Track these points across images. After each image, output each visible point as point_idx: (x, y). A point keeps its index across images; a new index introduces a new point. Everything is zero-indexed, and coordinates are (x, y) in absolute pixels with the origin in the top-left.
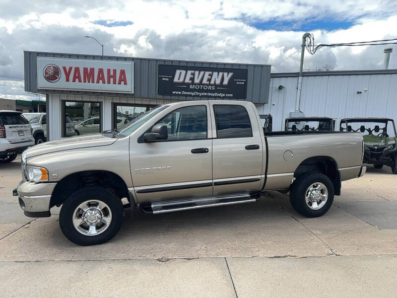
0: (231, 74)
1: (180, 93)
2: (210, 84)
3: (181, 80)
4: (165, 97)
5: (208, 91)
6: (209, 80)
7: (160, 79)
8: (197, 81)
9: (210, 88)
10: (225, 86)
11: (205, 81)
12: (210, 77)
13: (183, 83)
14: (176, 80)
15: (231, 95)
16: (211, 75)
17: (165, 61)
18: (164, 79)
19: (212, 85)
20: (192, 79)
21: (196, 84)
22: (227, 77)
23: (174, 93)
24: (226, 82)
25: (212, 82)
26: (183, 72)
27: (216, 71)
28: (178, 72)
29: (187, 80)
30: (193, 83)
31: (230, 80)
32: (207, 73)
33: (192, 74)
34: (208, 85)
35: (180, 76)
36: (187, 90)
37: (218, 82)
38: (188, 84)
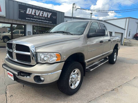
0: (51, 14)
1: (29, 19)
2: (43, 17)
3: (30, 13)
4: (22, 20)
5: (42, 19)
6: (42, 15)
7: (20, 11)
8: (37, 14)
9: (43, 18)
10: (48, 18)
11: (41, 15)
12: (42, 13)
13: (31, 15)
14: (27, 12)
15: (51, 22)
16: (43, 13)
17: (22, 3)
18: (21, 11)
19: (44, 17)
20: (35, 13)
21: (37, 16)
22: (50, 15)
23: (27, 18)
24: (49, 17)
25: (44, 16)
26: (31, 10)
27: (45, 11)
28: (28, 9)
29: (33, 14)
30: (35, 15)
31: (51, 16)
32: (41, 12)
33: (35, 11)
34: (42, 17)
35: (29, 11)
36: (33, 18)
37: (46, 16)
38: (33, 15)
